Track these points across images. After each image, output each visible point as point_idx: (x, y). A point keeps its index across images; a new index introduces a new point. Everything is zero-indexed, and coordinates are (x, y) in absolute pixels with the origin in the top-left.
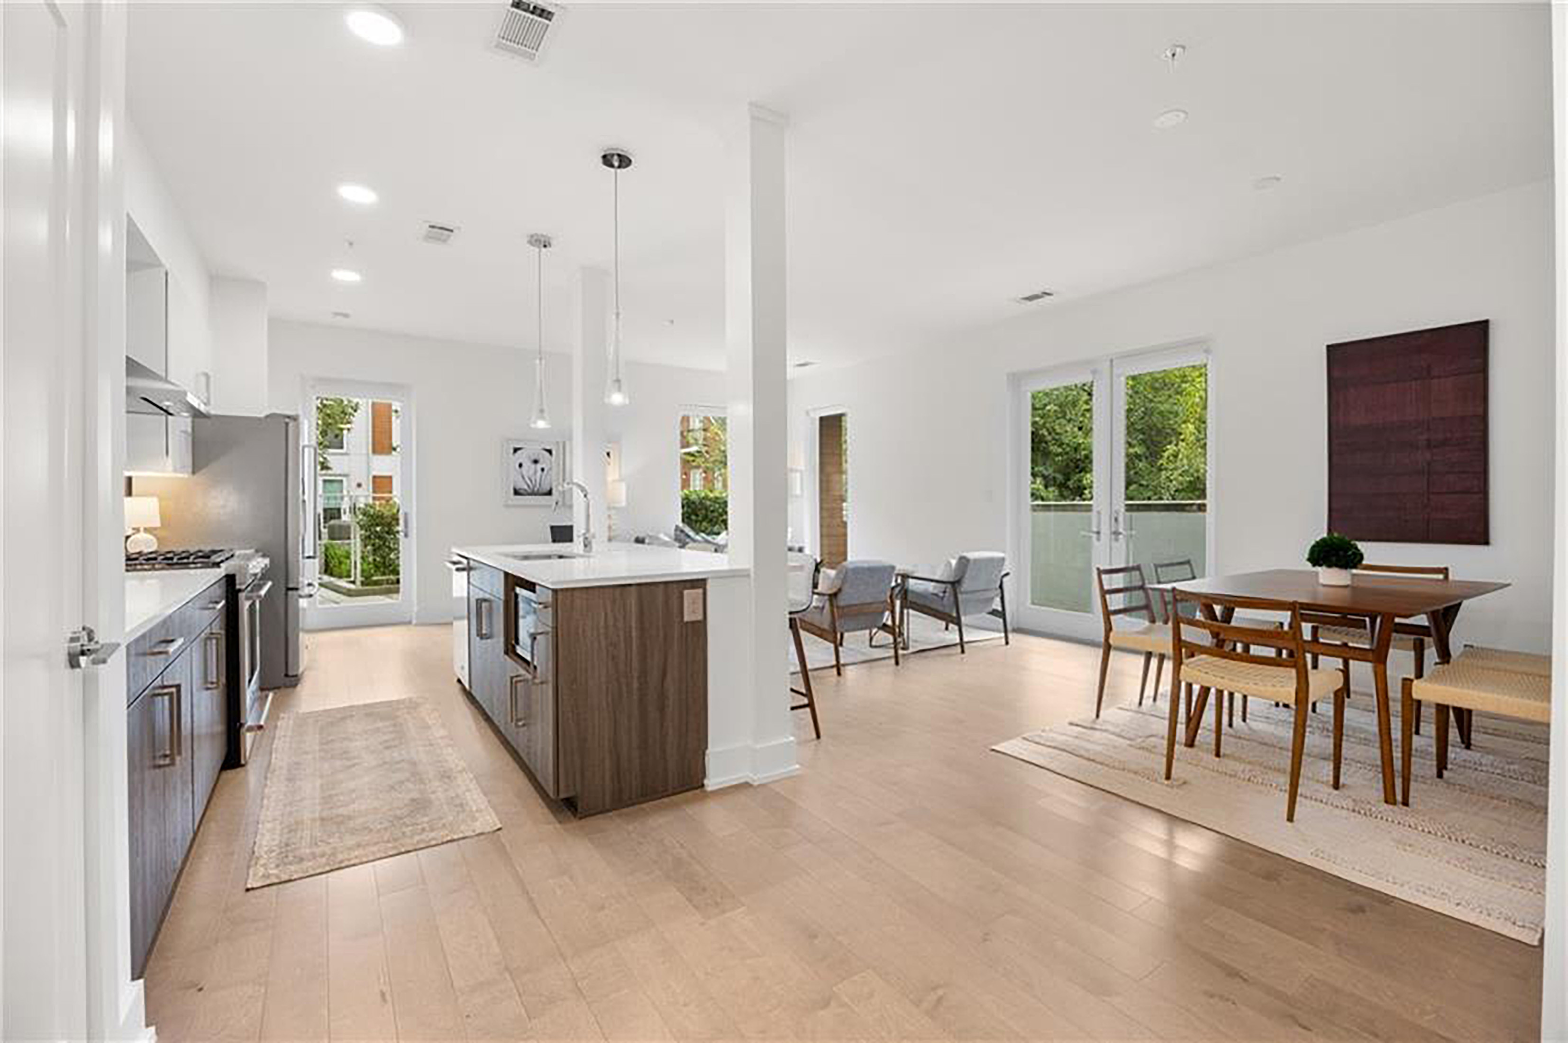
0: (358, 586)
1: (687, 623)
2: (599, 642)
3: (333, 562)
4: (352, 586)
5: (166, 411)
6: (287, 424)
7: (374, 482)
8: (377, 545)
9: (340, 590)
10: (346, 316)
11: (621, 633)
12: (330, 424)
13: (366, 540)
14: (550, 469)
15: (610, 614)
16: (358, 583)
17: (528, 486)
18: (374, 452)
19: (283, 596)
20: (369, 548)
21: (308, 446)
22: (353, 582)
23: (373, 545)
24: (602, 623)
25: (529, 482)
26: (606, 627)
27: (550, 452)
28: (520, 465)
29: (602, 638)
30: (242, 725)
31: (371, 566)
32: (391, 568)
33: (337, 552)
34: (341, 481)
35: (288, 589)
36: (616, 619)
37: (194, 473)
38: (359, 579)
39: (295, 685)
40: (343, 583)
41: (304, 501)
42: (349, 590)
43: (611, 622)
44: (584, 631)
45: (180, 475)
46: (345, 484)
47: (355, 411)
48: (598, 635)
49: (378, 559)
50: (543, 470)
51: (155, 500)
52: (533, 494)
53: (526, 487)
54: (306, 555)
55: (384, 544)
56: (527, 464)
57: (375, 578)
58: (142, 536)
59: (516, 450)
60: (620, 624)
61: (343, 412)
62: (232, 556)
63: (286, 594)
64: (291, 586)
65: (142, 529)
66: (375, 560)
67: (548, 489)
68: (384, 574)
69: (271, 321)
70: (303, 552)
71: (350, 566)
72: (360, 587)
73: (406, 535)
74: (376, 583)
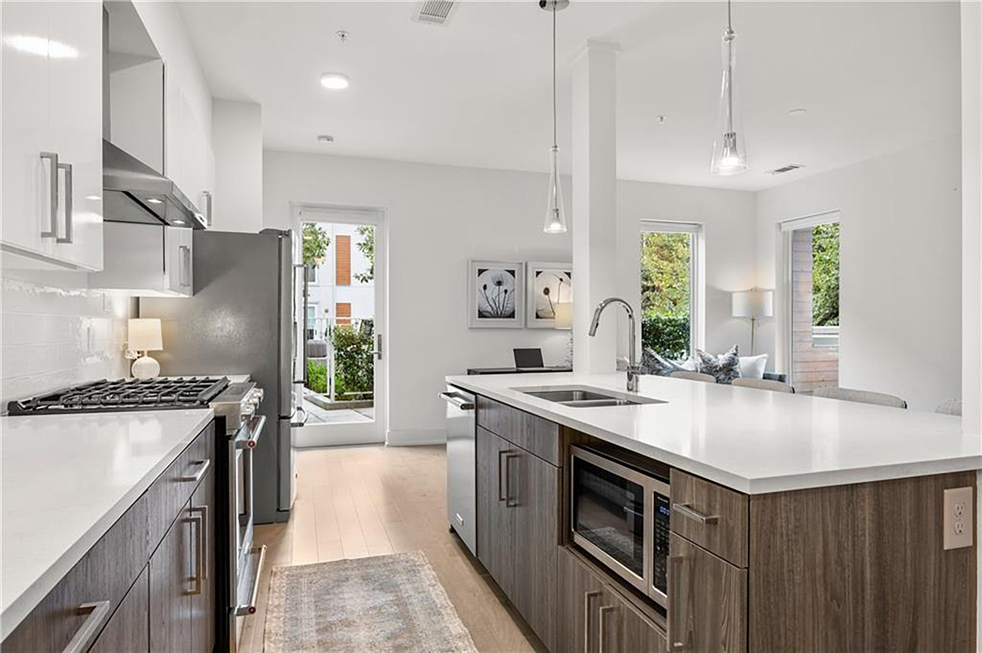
0: (331, 401)
1: (948, 551)
2: (814, 591)
3: (312, 377)
4: (327, 401)
5: (162, 220)
6: (280, 240)
7: (337, 308)
8: (348, 364)
9: (318, 403)
10: (329, 139)
11: (848, 573)
12: (308, 257)
13: (338, 358)
14: (513, 290)
15: (831, 538)
16: (333, 397)
17: (492, 308)
18: (338, 283)
19: (276, 425)
20: (341, 365)
21: (299, 266)
22: (329, 397)
23: (345, 363)
24: (819, 556)
25: (493, 305)
26: (826, 565)
27: (512, 273)
28: (485, 287)
29: (819, 586)
30: (231, 610)
31: (343, 383)
32: (359, 385)
33: (314, 368)
34: (314, 308)
35: (281, 418)
36: (840, 547)
37: (194, 294)
38: (333, 394)
39: (286, 521)
40: (321, 397)
41: (295, 323)
42: (325, 404)
43: (833, 557)
44: (791, 571)
45: (182, 296)
46: (316, 309)
47: (327, 245)
48: (814, 581)
49: (349, 376)
50: (506, 291)
51: (159, 321)
52: (497, 316)
53: (489, 309)
54: (296, 380)
55: (354, 362)
56: (491, 286)
57: (346, 393)
58: (146, 360)
59: (481, 272)
60: (847, 556)
61: (318, 246)
62: (227, 386)
63: (279, 423)
64: (282, 414)
65: (146, 353)
66: (346, 377)
67: (511, 311)
68: (353, 390)
69: (267, 152)
70: (294, 378)
71: (326, 381)
72: (334, 402)
73: (380, 358)
74: (347, 398)
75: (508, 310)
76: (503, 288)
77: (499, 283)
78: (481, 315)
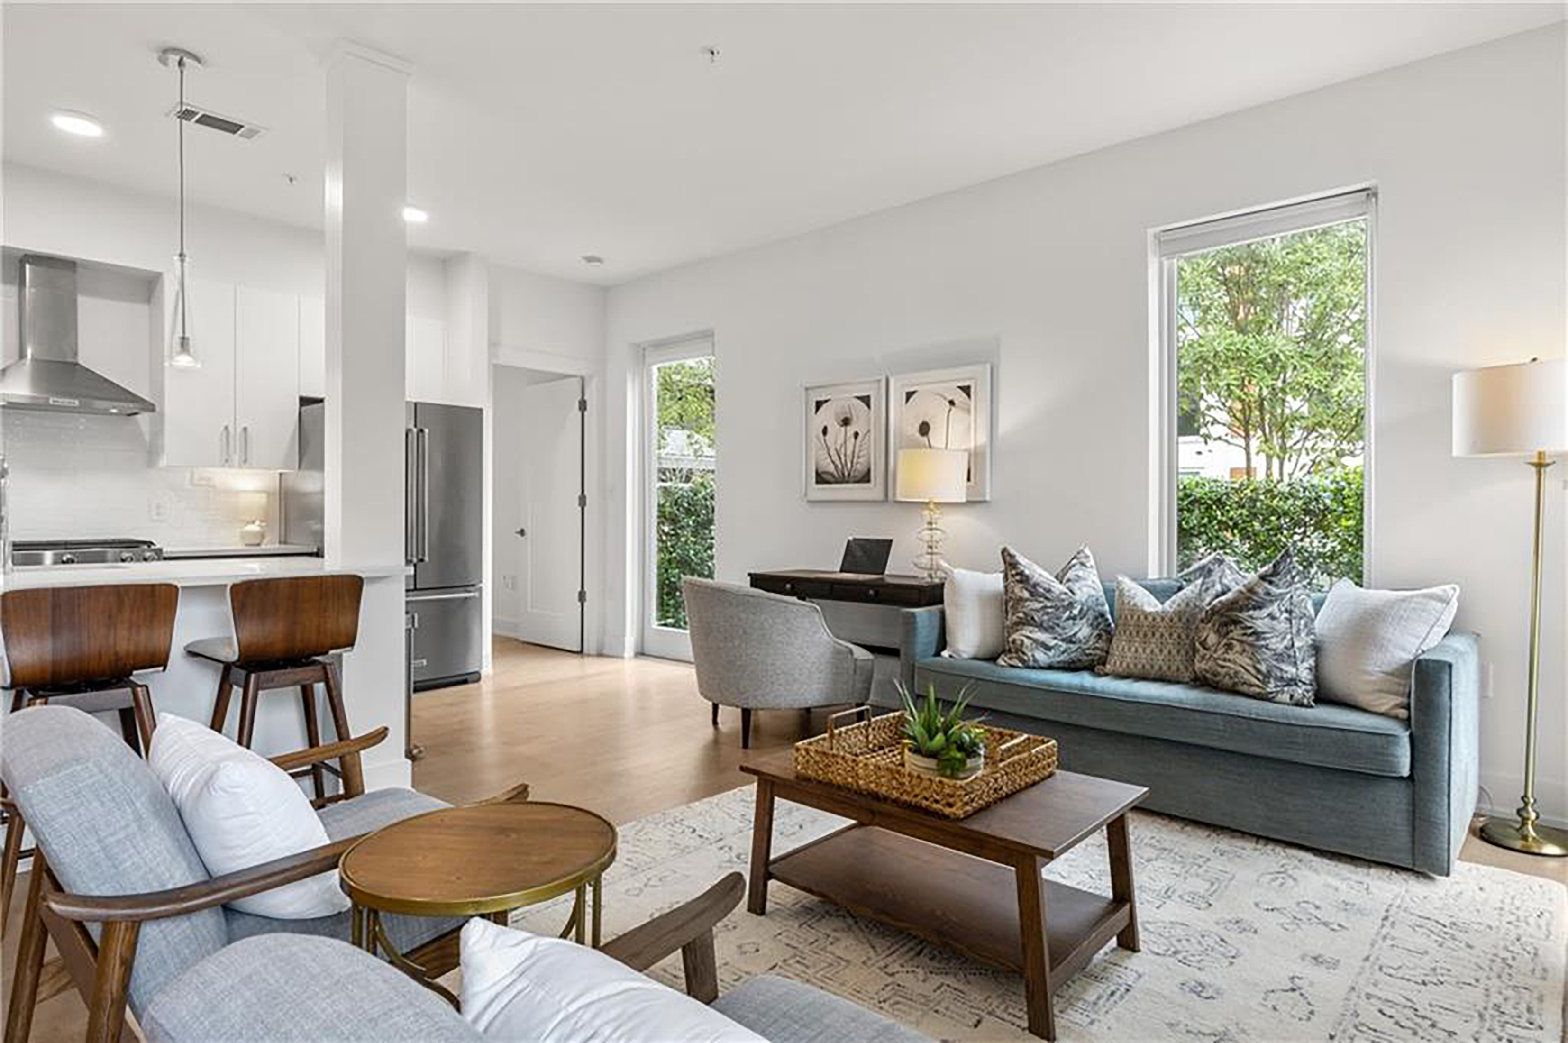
14: (867, 433)
25: (837, 461)
50: (856, 436)
52: (842, 479)
59: (819, 405)
67: (865, 470)
75: (860, 468)
76: (851, 430)
77: (846, 422)
78: (821, 478)
